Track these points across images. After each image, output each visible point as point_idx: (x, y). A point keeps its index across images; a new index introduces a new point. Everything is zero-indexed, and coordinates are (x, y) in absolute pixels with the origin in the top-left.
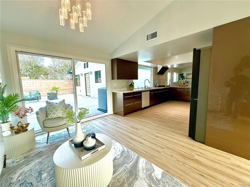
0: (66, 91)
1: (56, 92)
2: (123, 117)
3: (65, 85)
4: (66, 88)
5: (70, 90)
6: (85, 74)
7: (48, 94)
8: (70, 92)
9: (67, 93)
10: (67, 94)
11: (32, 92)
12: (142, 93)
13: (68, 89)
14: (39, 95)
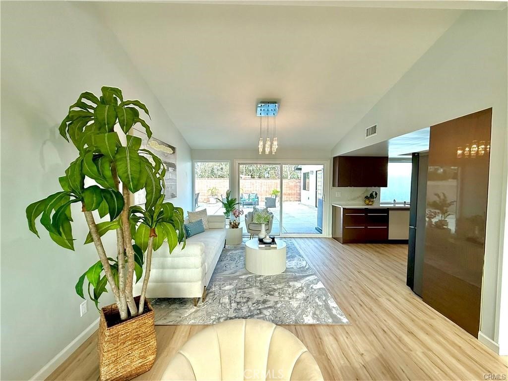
0: (290, 196)
1: (275, 198)
2: (342, 245)
3: (289, 187)
4: (290, 192)
5: (296, 196)
6: (317, 171)
7: (266, 199)
8: (296, 199)
9: (291, 199)
10: (291, 201)
11: (251, 195)
12: (390, 212)
13: (293, 194)
14: (257, 200)
